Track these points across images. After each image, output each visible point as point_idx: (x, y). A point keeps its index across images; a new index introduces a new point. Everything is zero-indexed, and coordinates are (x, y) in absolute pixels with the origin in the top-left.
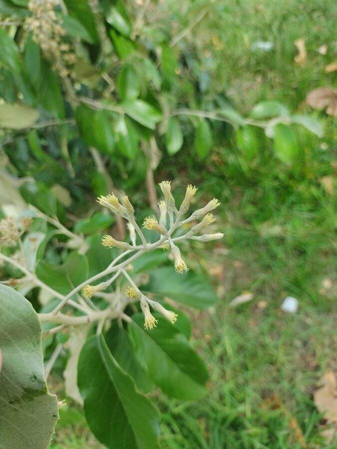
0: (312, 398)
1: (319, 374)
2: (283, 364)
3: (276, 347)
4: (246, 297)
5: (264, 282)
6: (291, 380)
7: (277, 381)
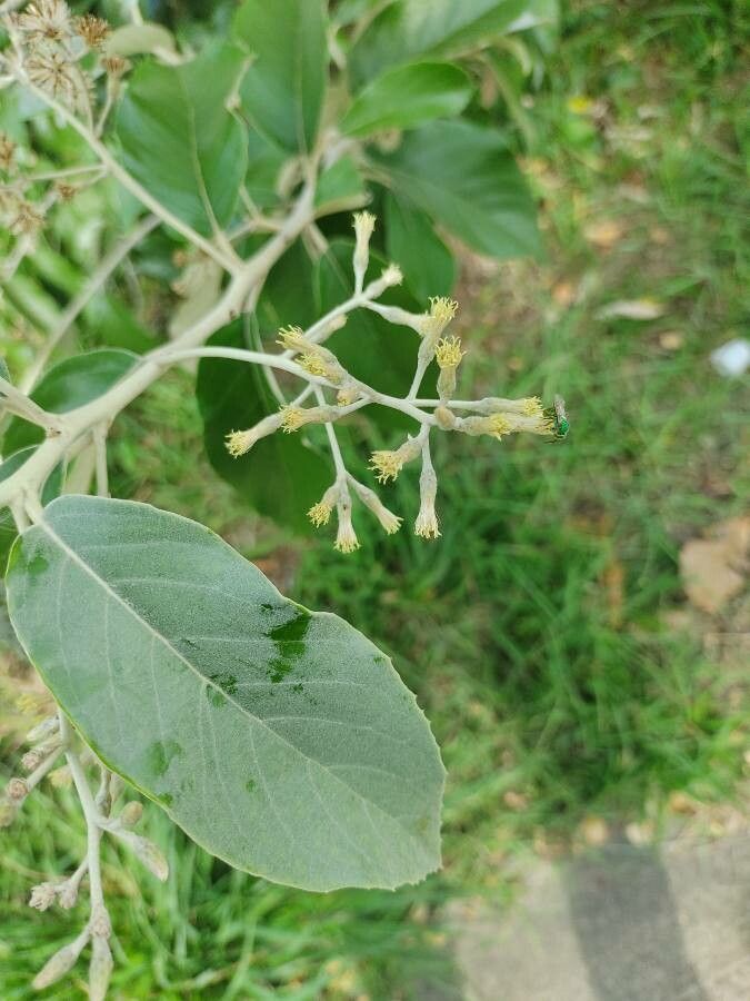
0: (680, 546)
1: (721, 511)
2: (653, 466)
3: (655, 429)
4: (643, 309)
5: (701, 286)
6: (654, 497)
7: (622, 491)
